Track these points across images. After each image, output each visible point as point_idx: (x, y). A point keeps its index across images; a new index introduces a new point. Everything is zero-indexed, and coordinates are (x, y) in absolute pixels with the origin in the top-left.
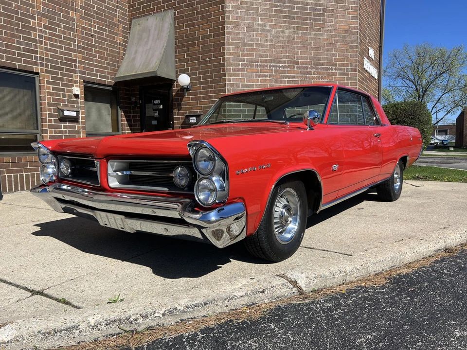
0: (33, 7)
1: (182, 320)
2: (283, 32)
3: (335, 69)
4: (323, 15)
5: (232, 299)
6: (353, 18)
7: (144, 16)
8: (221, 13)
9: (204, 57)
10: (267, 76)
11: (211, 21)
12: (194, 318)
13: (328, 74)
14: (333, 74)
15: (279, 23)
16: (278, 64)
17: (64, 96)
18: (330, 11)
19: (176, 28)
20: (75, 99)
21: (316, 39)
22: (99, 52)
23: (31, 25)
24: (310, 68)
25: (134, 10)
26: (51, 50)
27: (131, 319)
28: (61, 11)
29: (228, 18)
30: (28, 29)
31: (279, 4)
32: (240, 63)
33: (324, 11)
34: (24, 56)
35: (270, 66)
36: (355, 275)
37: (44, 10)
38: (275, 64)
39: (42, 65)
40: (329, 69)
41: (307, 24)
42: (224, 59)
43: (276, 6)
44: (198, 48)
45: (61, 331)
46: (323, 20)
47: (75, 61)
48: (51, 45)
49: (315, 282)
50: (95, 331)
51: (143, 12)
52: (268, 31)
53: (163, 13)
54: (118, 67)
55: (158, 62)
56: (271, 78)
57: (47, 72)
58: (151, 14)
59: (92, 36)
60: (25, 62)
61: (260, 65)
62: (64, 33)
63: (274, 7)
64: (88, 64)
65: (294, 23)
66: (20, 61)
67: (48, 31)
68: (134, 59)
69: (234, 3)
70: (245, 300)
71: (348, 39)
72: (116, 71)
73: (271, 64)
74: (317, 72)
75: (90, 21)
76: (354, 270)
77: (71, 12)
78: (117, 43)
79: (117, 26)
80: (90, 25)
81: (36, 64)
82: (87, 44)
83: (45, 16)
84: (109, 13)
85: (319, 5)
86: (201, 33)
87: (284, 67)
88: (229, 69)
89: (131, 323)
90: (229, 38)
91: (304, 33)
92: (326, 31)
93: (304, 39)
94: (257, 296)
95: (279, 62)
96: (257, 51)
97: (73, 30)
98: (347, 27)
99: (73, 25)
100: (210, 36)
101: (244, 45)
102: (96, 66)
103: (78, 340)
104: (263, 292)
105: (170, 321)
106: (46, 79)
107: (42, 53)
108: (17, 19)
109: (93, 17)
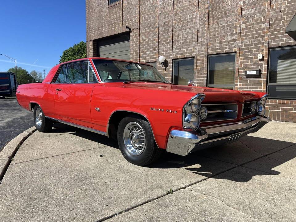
17: (251, 62)
20: (260, 62)
23: (235, 26)
26: (245, 36)
28: (256, 6)
30: (232, 29)
34: (228, 45)
37: (244, 12)
39: (238, 47)
47: (263, 36)
48: (246, 32)
57: (242, 49)
59: (281, 12)
60: (229, 48)
62: (257, 20)
64: (275, 34)
66: (226, 48)
67: (245, 24)
77: (264, 3)
80: (280, 4)
81: (235, 47)
82: (275, 20)
83: (243, 16)
97: (264, 15)
99: (265, 11)
106: (240, 54)
107: (239, 40)
108: (227, 26)
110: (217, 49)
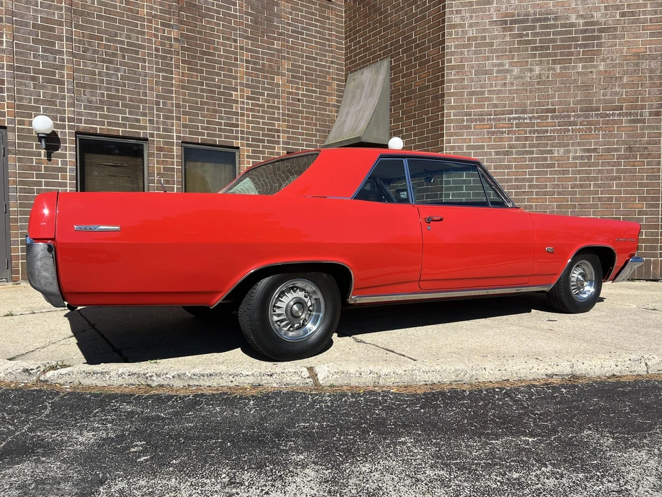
0: (236, 78)
1: (189, 385)
2: (531, 70)
3: (619, 115)
4: (599, 38)
5: (237, 375)
6: (652, 35)
7: (360, 69)
8: (441, 56)
9: (421, 114)
10: (505, 132)
11: (430, 67)
12: (200, 386)
13: (607, 122)
14: (615, 122)
15: (525, 58)
16: (522, 115)
18: (612, 30)
19: (391, 81)
21: (585, 74)
22: (306, 118)
23: (234, 98)
24: (574, 116)
25: (350, 63)
26: (252, 122)
27: (148, 375)
28: (266, 77)
29: (450, 61)
30: (230, 102)
31: (524, 33)
32: (465, 118)
33: (601, 31)
34: (224, 131)
35: (510, 119)
36: (393, 379)
37: (248, 79)
38: (517, 115)
39: (242, 138)
40: (608, 115)
41: (571, 54)
42: (443, 115)
43: (521, 36)
44: (414, 103)
45: (98, 373)
46: (599, 45)
47: (278, 131)
48: (253, 116)
49: (334, 377)
50: (120, 379)
51: (359, 64)
52: (508, 71)
53: (378, 64)
54: (329, 132)
55: (367, 124)
56: (510, 135)
57: (248, 145)
58: (367, 66)
59: (299, 100)
60: (226, 137)
61: (494, 119)
62: (268, 101)
63: (518, 37)
64: (293, 133)
65: (548, 55)
66: (220, 136)
67: (250, 102)
68: (344, 122)
69: (458, 41)
70: (251, 380)
71: (644, 66)
72: (326, 137)
73: (511, 116)
74: (585, 121)
75: (298, 83)
76: (392, 374)
77: (276, 77)
78: (328, 105)
79: (330, 84)
80: (298, 89)
81: (237, 138)
82: (293, 111)
83: (248, 86)
84: (321, 71)
85: (592, 23)
86: (418, 84)
87: (531, 118)
88: (449, 127)
89: (147, 378)
90: (450, 88)
91: (565, 68)
92: (604, 60)
93: (566, 77)
94: (263, 378)
95: (524, 112)
96: (490, 99)
97: (277, 97)
98: (643, 50)
99: (278, 91)
100: (428, 87)
101: (473, 93)
102: (302, 134)
103: (108, 383)
104: (271, 375)
105: (178, 384)
106: (246, 154)
107: (243, 126)
108: (220, 93)
109: (301, 79)
110: (203, 134)
